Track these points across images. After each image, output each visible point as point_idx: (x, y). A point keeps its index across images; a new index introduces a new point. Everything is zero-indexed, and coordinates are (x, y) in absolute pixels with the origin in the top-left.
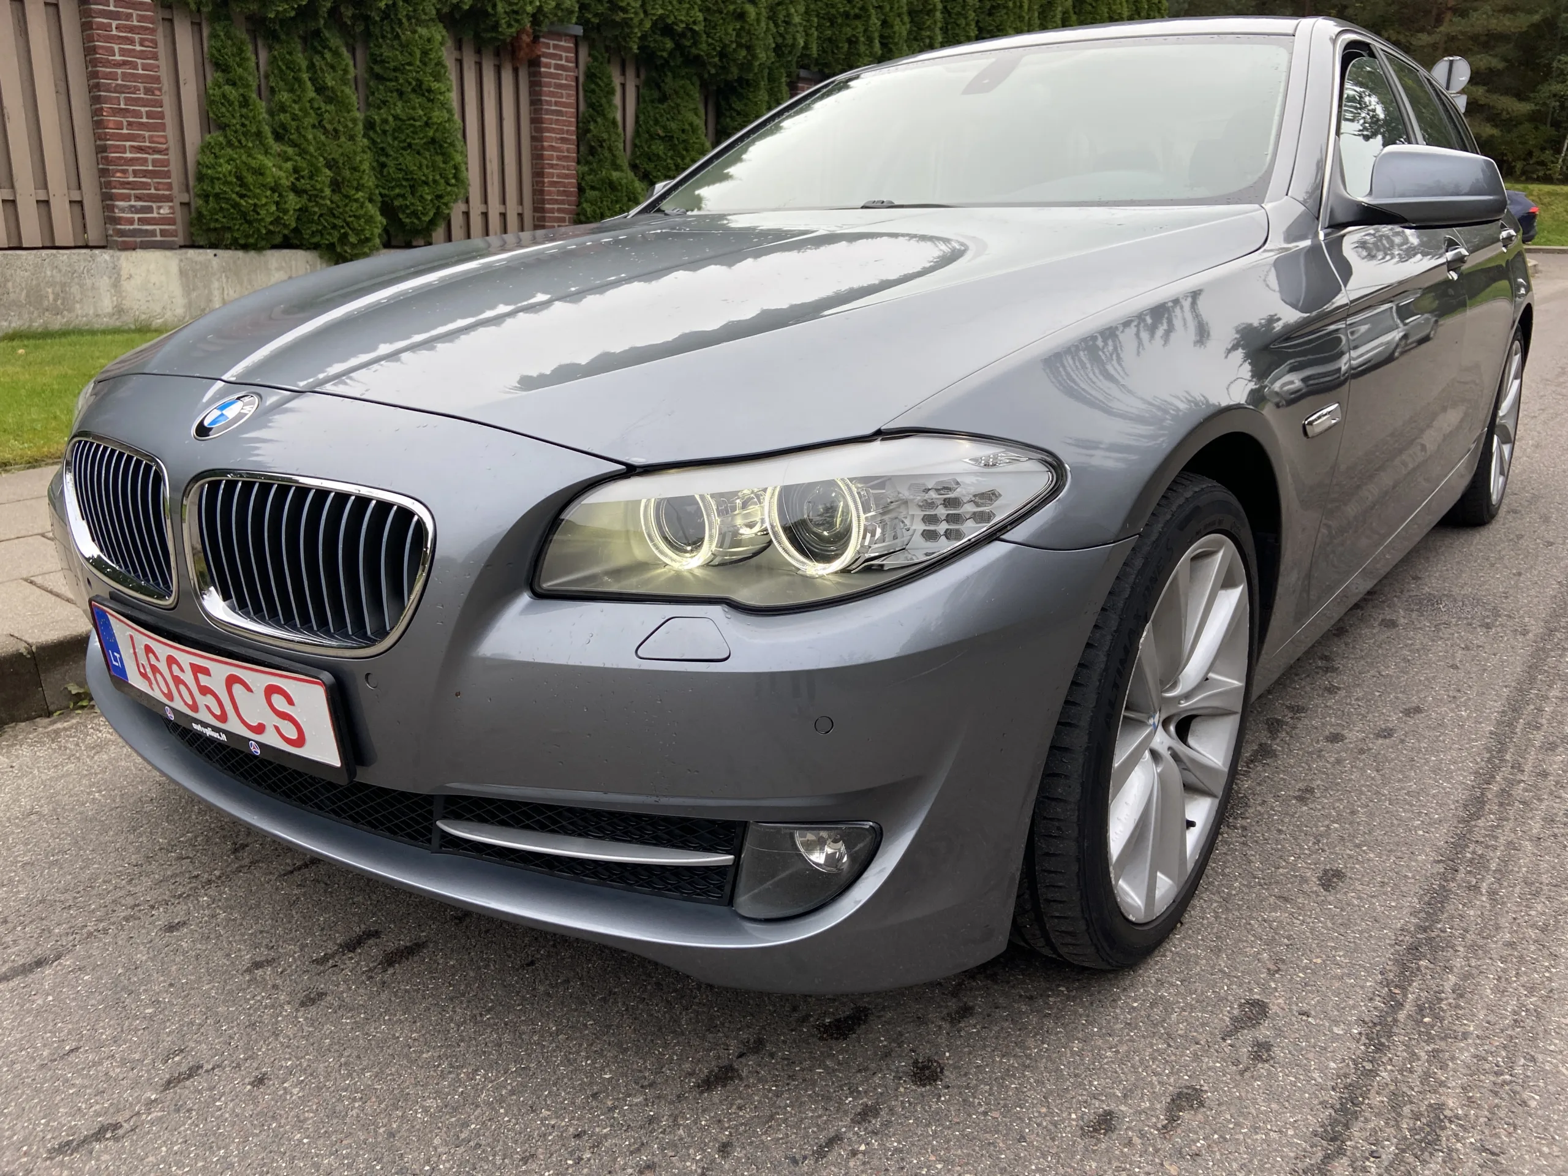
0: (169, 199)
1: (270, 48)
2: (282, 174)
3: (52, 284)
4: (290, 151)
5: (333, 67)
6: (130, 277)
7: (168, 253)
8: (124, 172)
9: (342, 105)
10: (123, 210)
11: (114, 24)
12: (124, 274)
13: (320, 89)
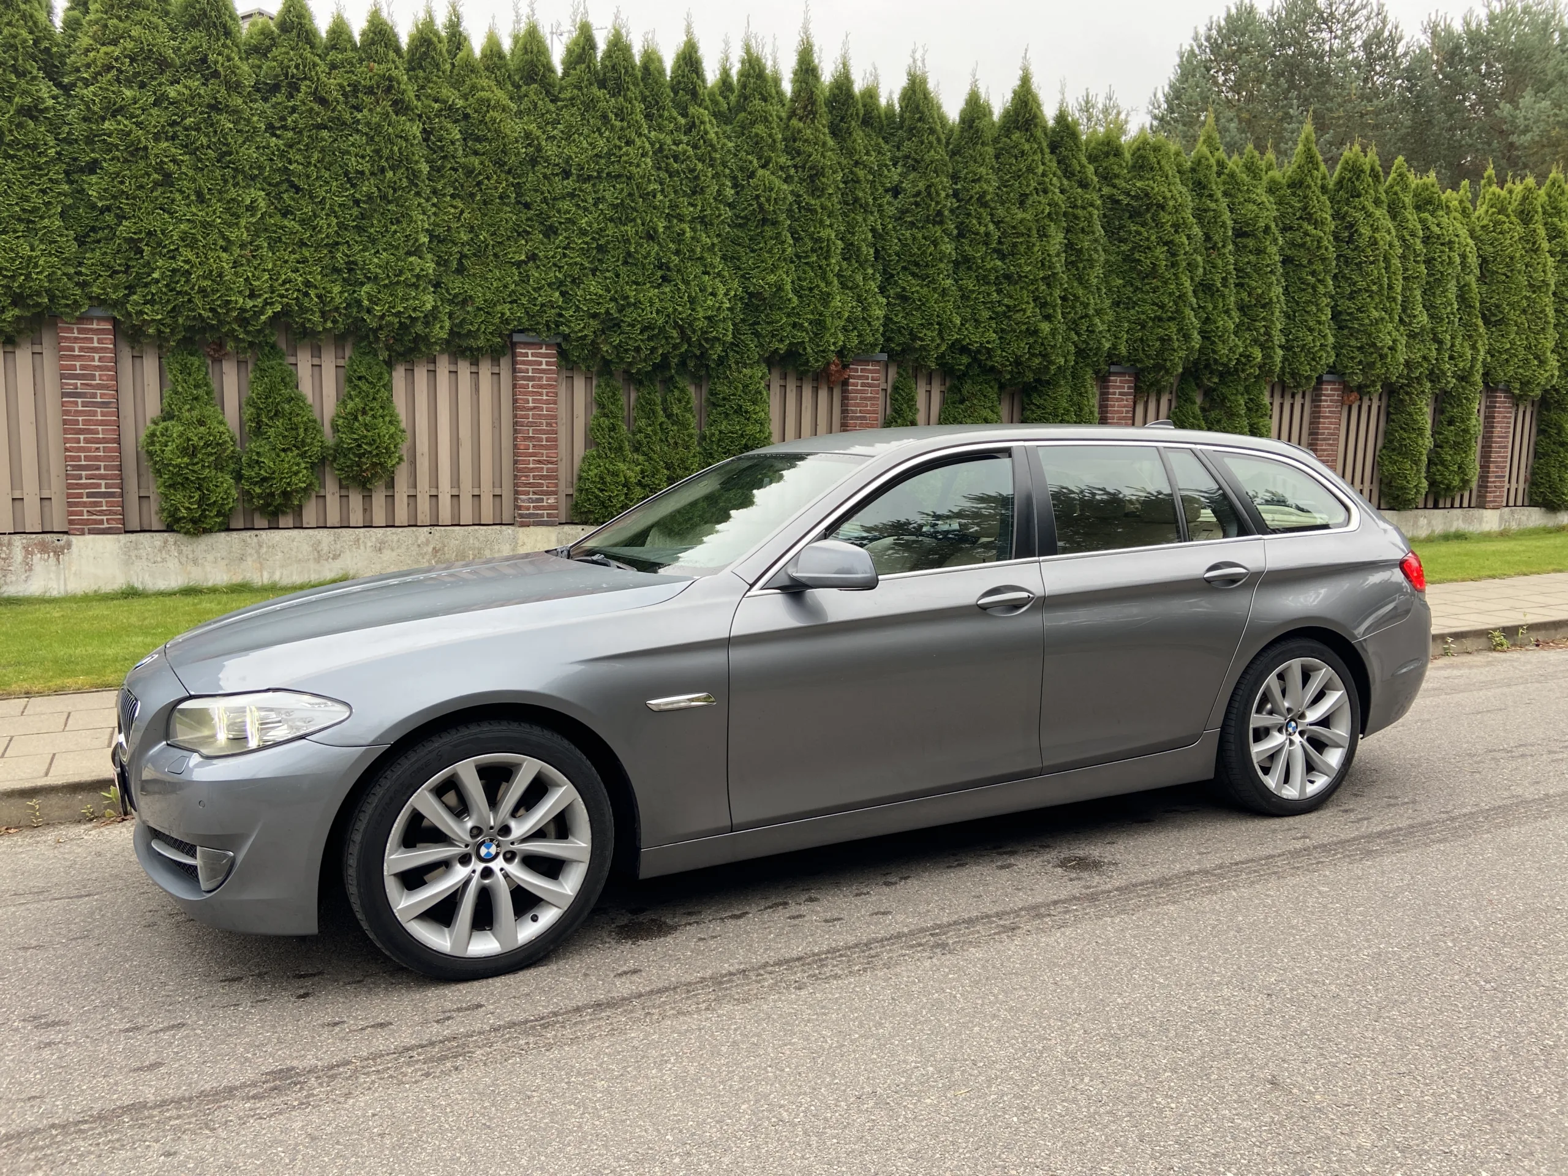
0: (555, 493)
1: (638, 390)
2: (633, 474)
3: (473, 549)
4: (641, 458)
5: (680, 401)
6: (524, 544)
7: (550, 528)
8: (527, 476)
9: (684, 425)
10: (523, 501)
11: (531, 384)
12: (520, 542)
13: (669, 416)
